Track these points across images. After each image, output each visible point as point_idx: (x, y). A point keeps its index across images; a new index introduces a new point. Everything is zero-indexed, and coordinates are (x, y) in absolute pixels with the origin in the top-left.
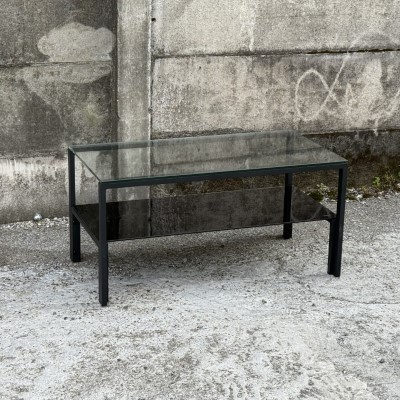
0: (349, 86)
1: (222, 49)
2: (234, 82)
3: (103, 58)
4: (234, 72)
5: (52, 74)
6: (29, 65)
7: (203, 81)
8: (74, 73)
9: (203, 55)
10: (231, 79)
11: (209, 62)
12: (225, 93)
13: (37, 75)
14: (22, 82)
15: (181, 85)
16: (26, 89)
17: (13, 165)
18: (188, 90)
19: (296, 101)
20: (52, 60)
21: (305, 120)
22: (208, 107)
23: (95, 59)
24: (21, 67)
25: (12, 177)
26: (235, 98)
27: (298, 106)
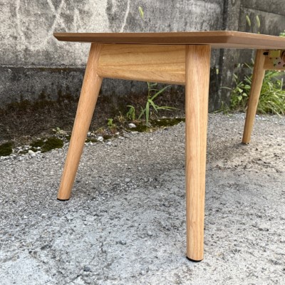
0: (77, 12)
19: (18, 22)
21: (32, 48)
27: (21, 29)
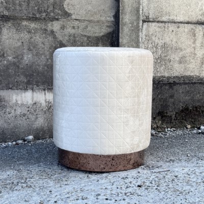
1: (187, 19)
2: (194, 43)
3: (108, 19)
4: (195, 35)
5: (74, 27)
6: (57, 19)
7: (174, 40)
8: (89, 28)
9: (175, 22)
10: (192, 41)
11: (178, 27)
12: (188, 50)
13: (63, 28)
14: (52, 32)
15: (161, 43)
16: (55, 37)
17: (45, 94)
18: (164, 46)
20: (74, 17)
22: (178, 59)
23: (103, 19)
24: (52, 21)
25: (44, 104)
26: (195, 54)
